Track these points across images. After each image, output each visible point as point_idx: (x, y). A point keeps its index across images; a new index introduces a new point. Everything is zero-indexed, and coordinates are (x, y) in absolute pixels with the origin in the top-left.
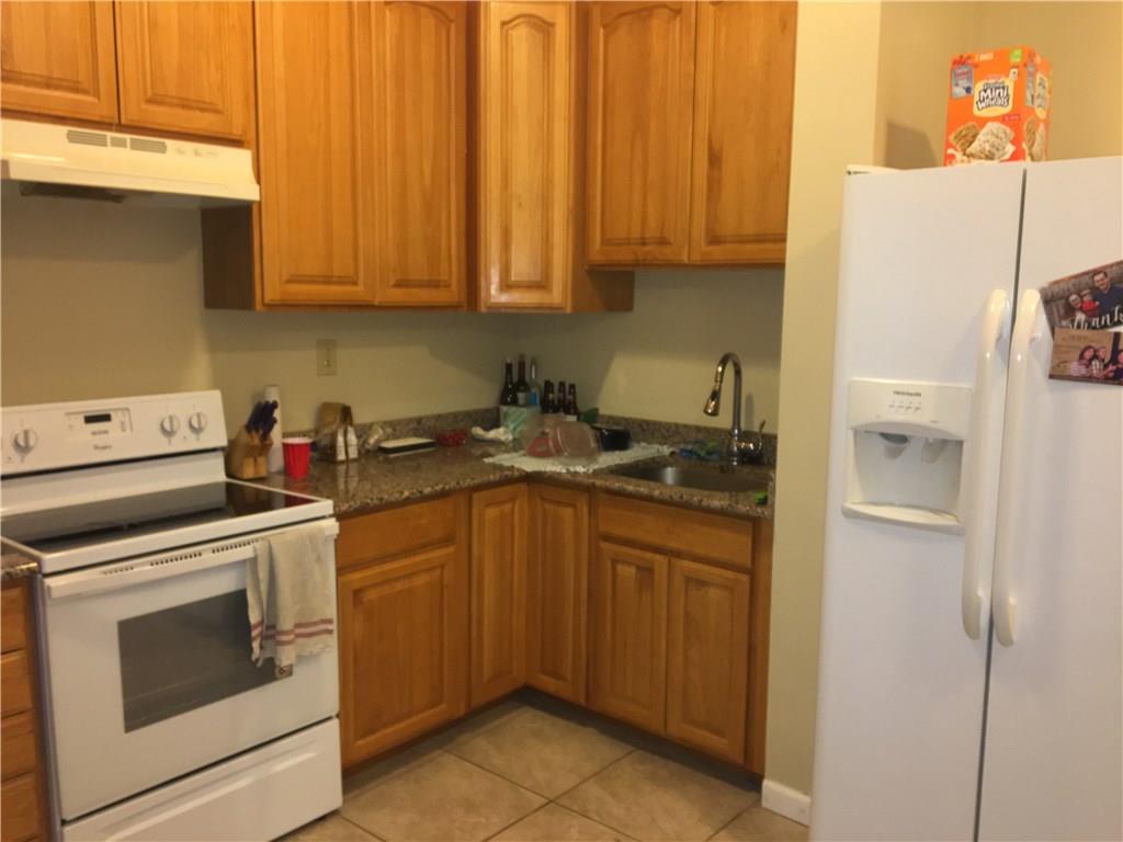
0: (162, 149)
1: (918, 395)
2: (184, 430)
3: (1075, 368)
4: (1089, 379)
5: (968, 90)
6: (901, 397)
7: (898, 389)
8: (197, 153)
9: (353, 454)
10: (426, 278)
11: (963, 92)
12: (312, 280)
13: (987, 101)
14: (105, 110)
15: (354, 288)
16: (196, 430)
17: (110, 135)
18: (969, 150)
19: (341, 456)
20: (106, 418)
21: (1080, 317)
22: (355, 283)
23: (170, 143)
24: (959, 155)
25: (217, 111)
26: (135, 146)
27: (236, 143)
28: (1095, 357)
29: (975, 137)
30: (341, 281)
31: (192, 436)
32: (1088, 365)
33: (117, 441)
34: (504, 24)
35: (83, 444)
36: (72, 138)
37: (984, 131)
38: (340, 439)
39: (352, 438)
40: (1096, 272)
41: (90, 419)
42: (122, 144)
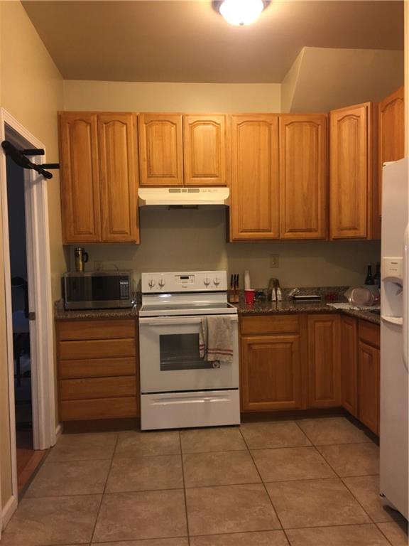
0: (198, 191)
1: (397, 263)
2: (212, 284)
8: (209, 191)
9: (280, 298)
10: (304, 228)
12: (251, 231)
14: (179, 181)
15: (269, 233)
16: (217, 284)
17: (181, 189)
19: (274, 299)
20: (187, 278)
22: (270, 231)
23: (200, 189)
25: (217, 177)
26: (189, 191)
27: (225, 186)
30: (264, 231)
31: (215, 286)
33: (190, 286)
34: (339, 121)
35: (179, 285)
36: (170, 191)
38: (274, 292)
39: (279, 292)
41: (182, 278)
42: (185, 191)
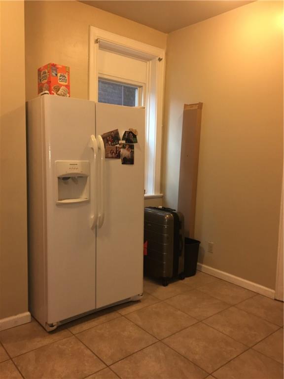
1: (76, 164)
3: (110, 155)
4: (112, 158)
5: (56, 75)
6: (72, 166)
7: (71, 163)
11: (55, 75)
13: (61, 80)
18: (58, 93)
21: (110, 143)
24: (55, 94)
28: (113, 152)
29: (59, 89)
32: (112, 154)
37: (61, 88)
40: (112, 132)
